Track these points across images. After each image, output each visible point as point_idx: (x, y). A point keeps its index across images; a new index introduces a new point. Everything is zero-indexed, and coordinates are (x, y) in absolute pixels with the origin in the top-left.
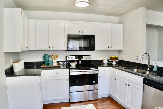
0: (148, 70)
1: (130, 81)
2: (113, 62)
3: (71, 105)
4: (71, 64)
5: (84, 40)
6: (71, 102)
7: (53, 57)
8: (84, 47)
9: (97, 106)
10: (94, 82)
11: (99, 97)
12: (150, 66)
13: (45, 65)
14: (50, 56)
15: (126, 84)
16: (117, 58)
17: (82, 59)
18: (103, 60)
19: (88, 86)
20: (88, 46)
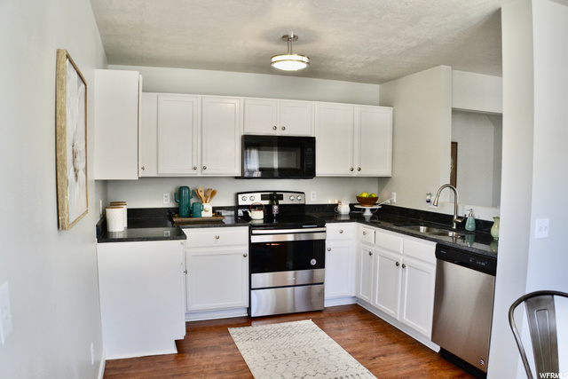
0: (454, 227)
1: (408, 256)
2: (364, 210)
3: (253, 323)
4: (250, 214)
5: (279, 150)
6: (252, 315)
7: (202, 194)
8: (279, 169)
9: (323, 323)
10: (313, 262)
11: (327, 304)
12: (459, 218)
13: (180, 216)
14: (193, 191)
15: (397, 264)
16: (376, 199)
17: (280, 202)
18: (337, 205)
19: (291, 273)
20: (299, 168)
